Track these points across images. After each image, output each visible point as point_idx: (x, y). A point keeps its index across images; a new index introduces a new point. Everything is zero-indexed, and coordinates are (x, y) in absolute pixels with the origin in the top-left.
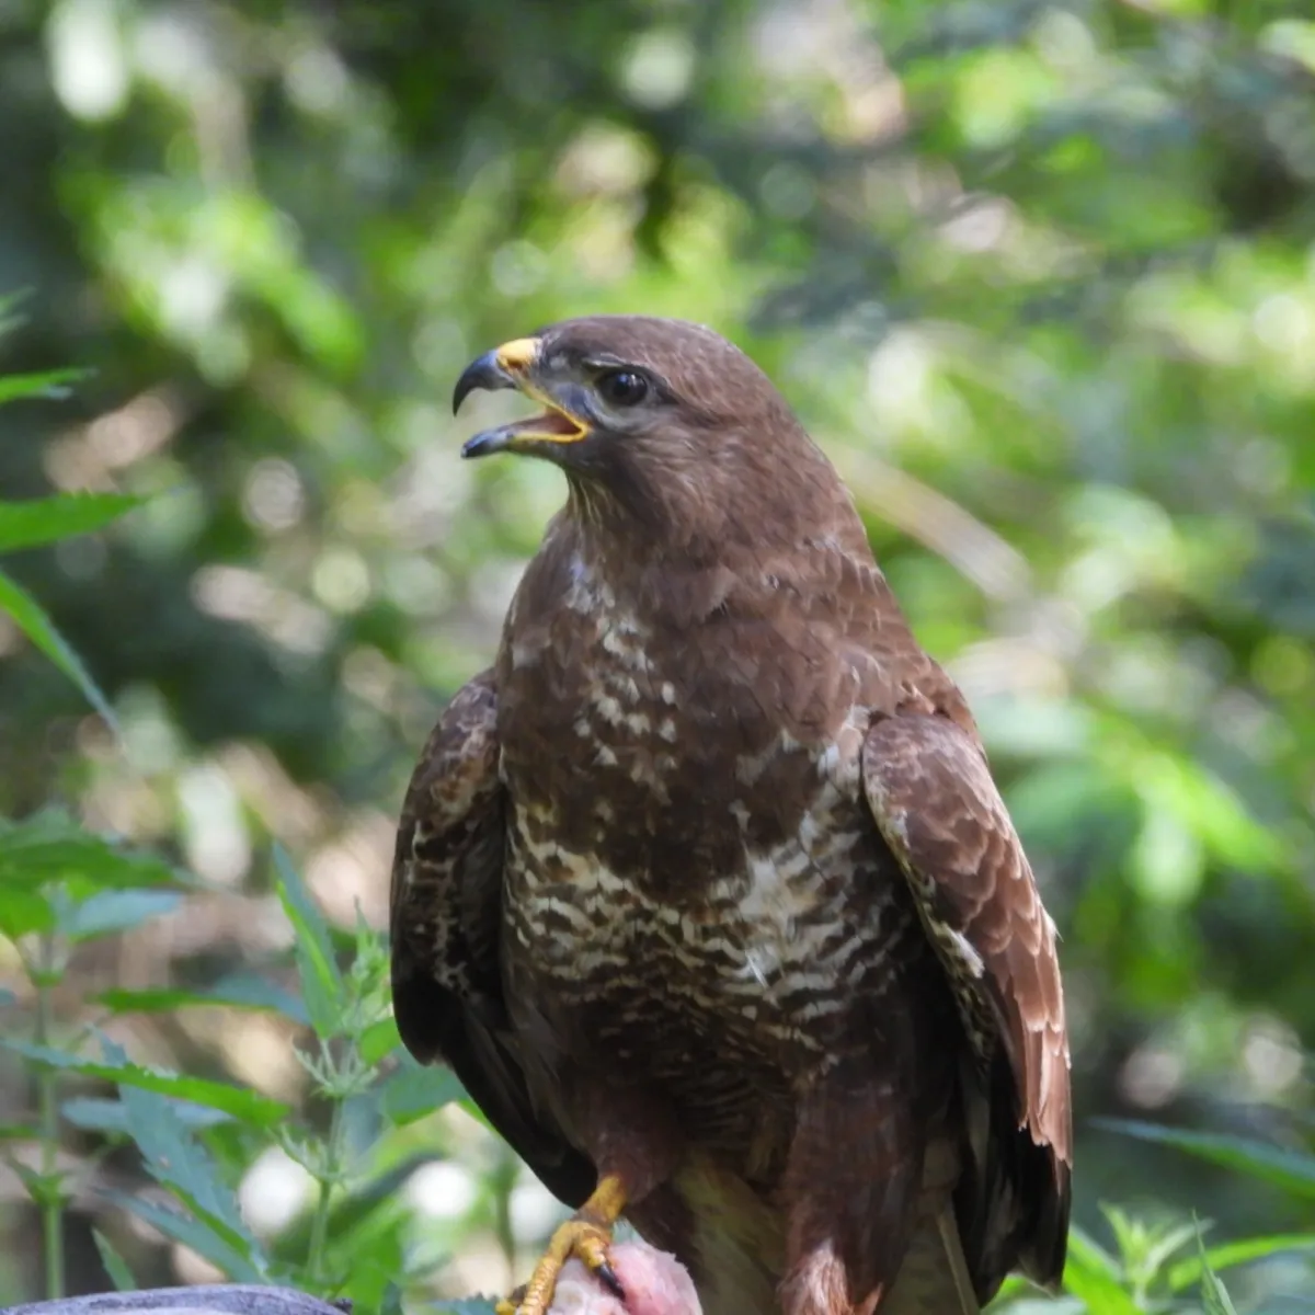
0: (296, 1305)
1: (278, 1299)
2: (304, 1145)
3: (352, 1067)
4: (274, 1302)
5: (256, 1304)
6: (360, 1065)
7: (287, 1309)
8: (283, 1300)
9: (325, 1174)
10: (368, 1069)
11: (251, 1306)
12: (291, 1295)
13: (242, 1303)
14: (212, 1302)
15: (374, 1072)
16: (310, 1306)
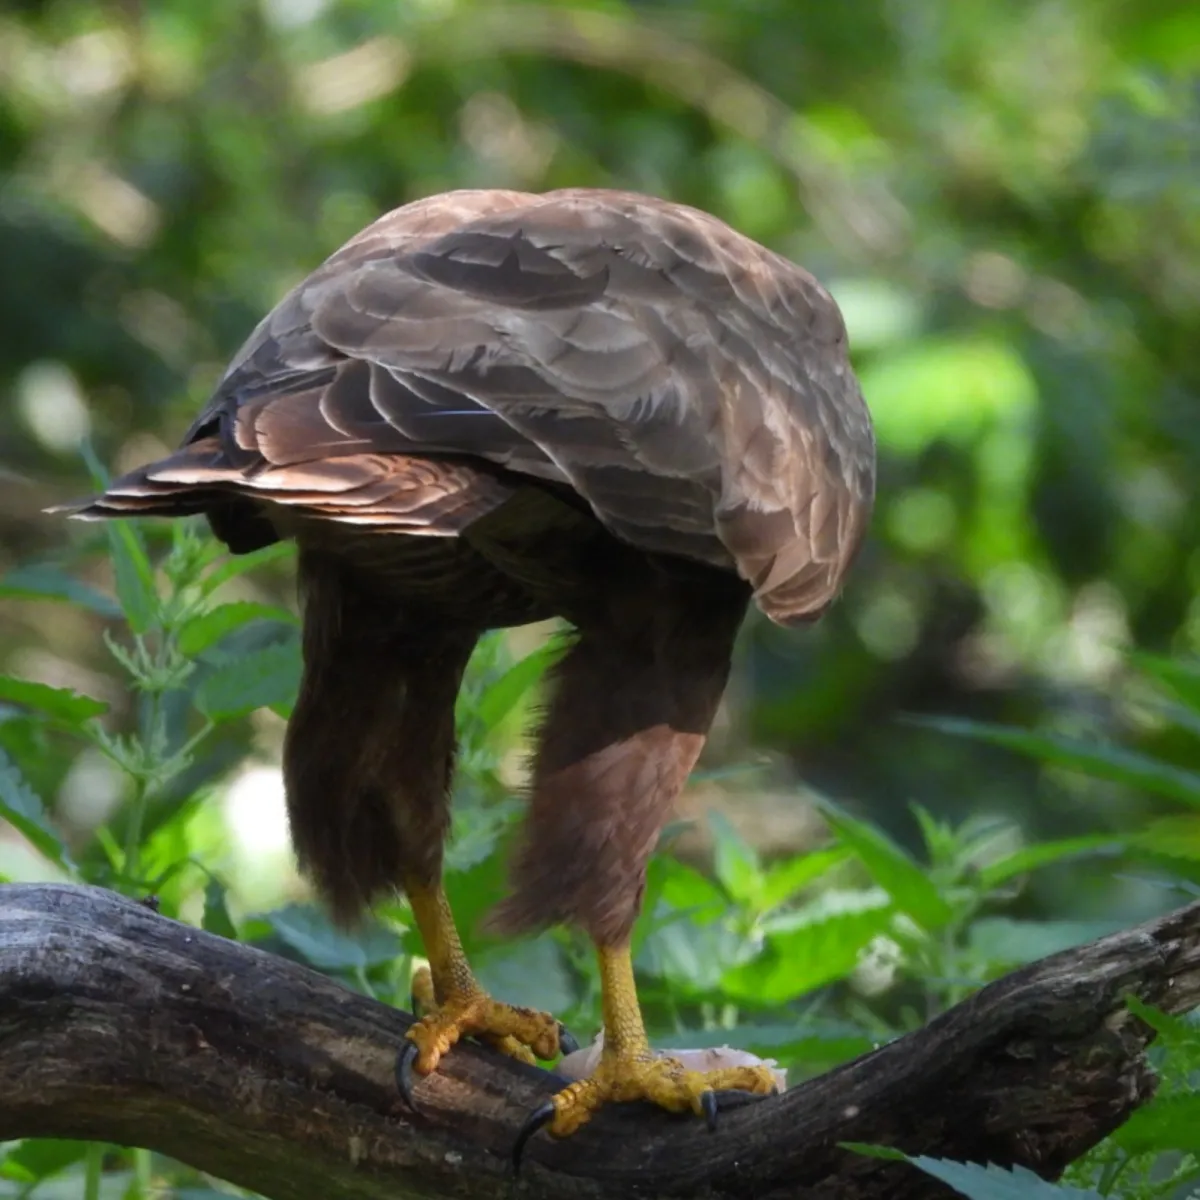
0: (101, 903)
1: (84, 897)
2: (119, 739)
3: (168, 662)
4: (79, 899)
5: (61, 902)
6: (176, 659)
7: (93, 907)
8: (89, 898)
9: (140, 771)
10: (183, 665)
11: (57, 904)
12: (97, 893)
13: (48, 902)
14: (18, 900)
15: (190, 667)
16: (116, 903)
